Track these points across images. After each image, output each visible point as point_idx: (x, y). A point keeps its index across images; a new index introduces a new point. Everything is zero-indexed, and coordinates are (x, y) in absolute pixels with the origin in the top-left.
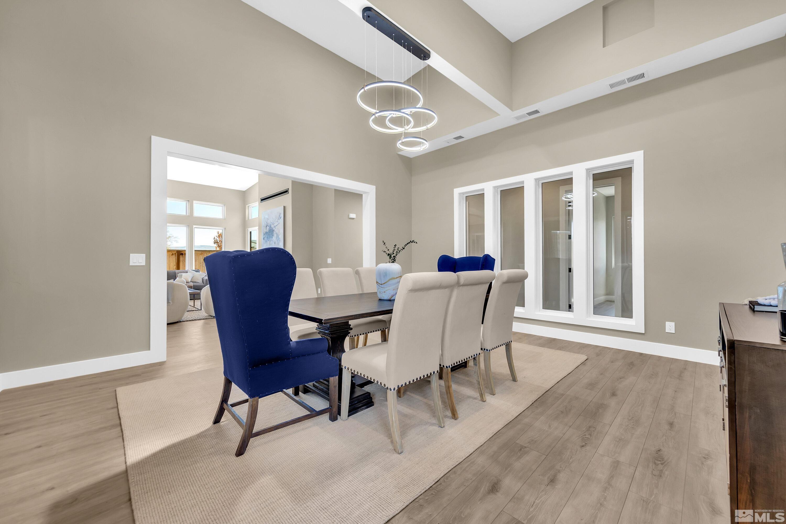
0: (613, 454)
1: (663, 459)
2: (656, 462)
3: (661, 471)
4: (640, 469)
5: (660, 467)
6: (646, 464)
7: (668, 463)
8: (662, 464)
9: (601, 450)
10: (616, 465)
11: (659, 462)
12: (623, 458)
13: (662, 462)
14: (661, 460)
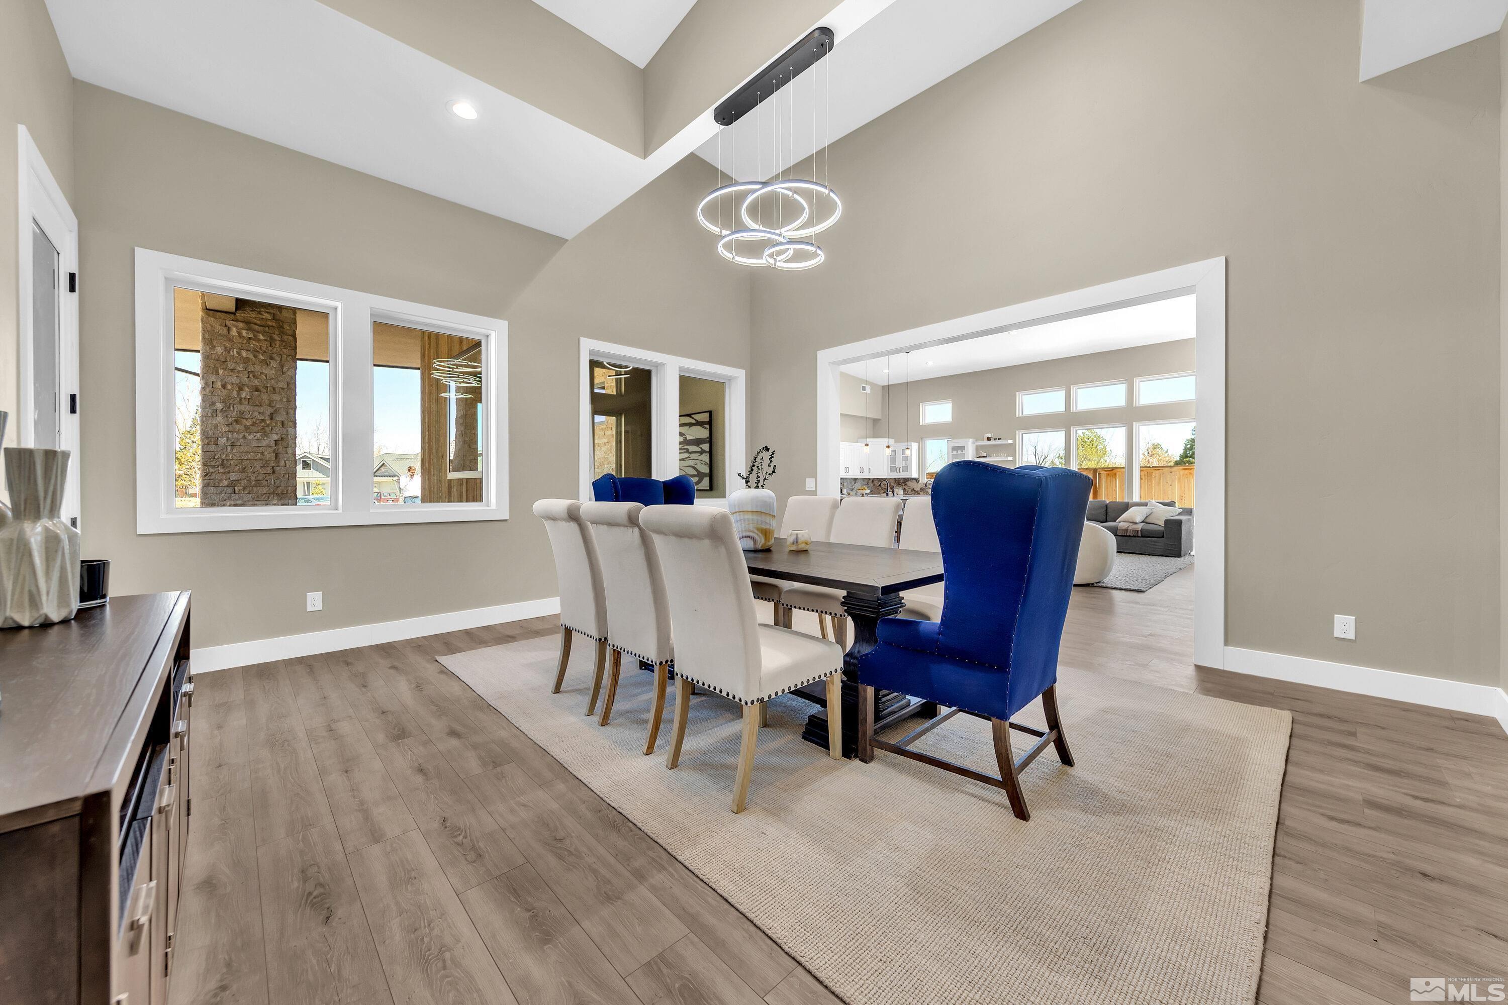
0: (394, 845)
1: (313, 905)
2: (321, 890)
3: (305, 880)
4: (340, 857)
5: (310, 886)
6: (335, 872)
7: (300, 906)
8: (310, 894)
9: (416, 836)
10: (376, 836)
11: (315, 894)
12: (376, 850)
13: (312, 897)
14: (314, 900)
